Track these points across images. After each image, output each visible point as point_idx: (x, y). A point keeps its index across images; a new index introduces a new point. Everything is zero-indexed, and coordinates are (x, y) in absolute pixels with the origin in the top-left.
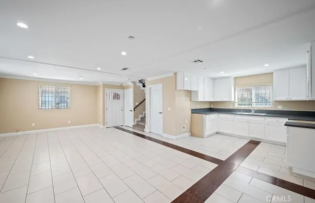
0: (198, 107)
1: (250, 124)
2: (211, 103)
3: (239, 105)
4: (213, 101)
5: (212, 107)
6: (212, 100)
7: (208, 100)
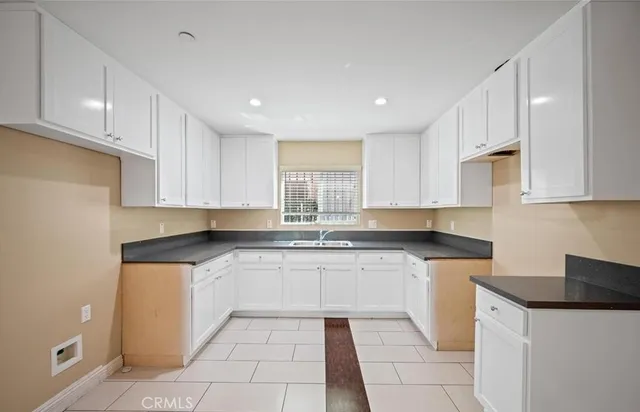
0: (162, 232)
1: (323, 275)
2: (210, 213)
3: (287, 219)
4: (218, 207)
5: (214, 226)
6: (214, 205)
7: (201, 205)
